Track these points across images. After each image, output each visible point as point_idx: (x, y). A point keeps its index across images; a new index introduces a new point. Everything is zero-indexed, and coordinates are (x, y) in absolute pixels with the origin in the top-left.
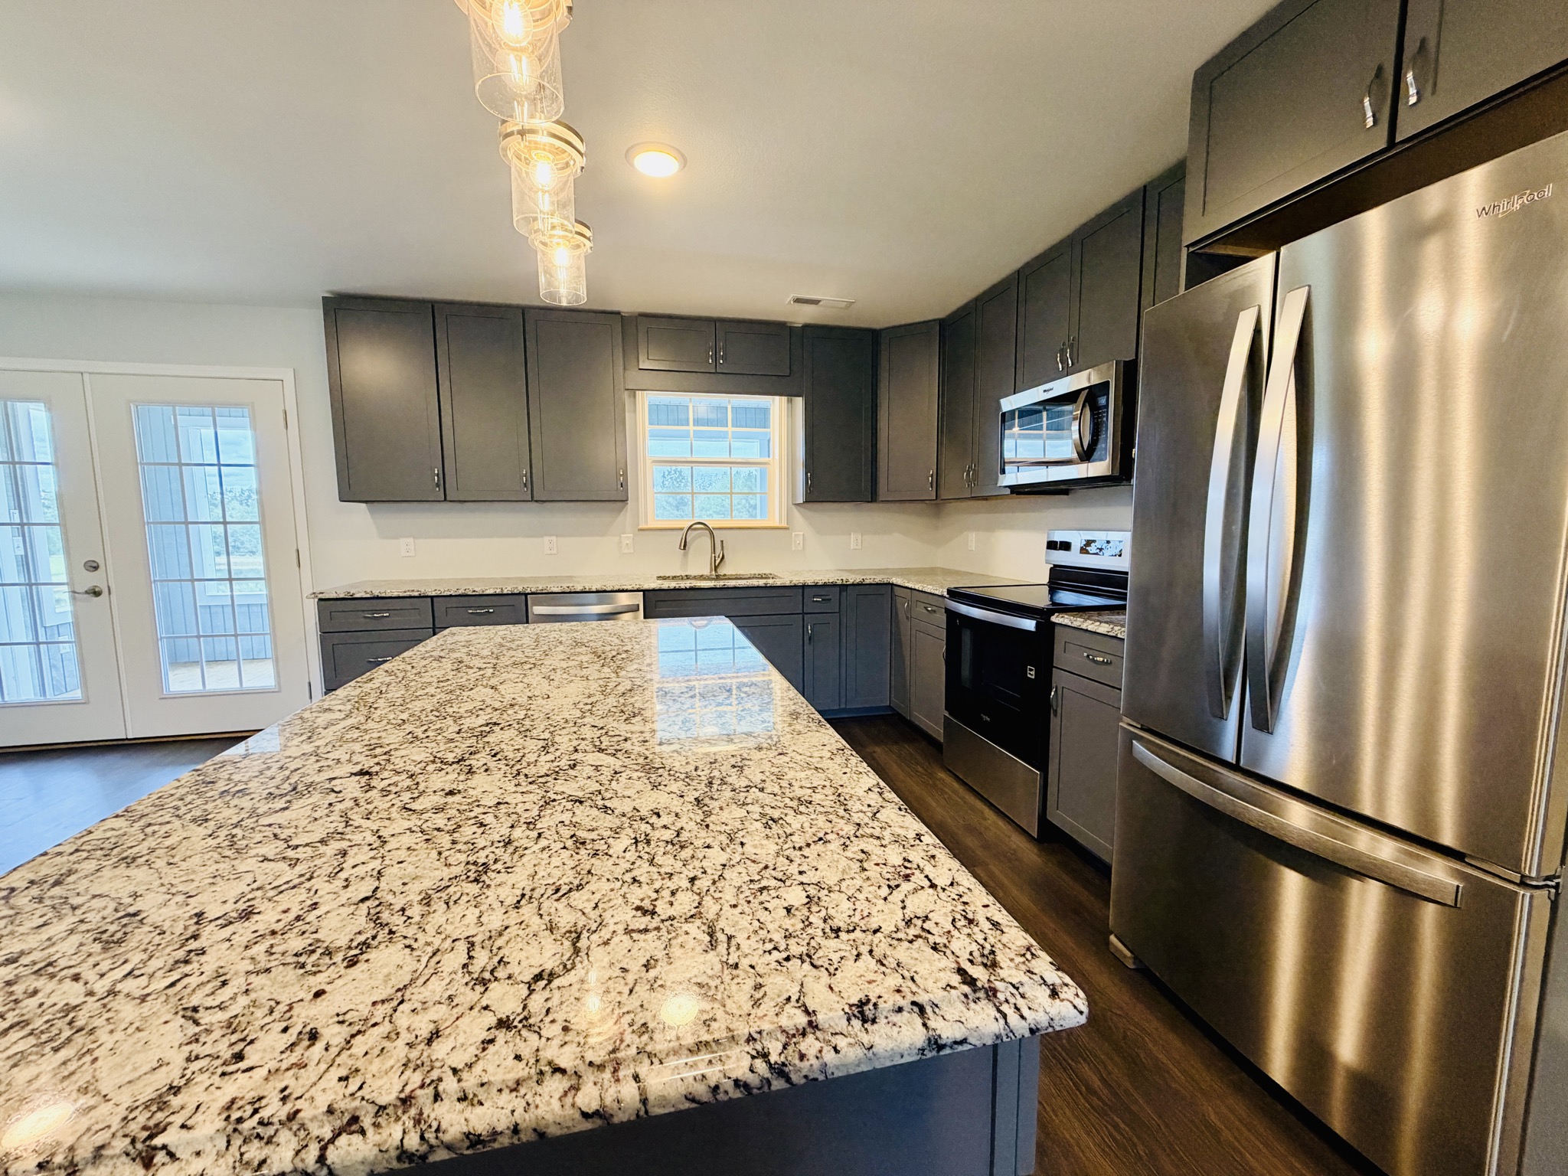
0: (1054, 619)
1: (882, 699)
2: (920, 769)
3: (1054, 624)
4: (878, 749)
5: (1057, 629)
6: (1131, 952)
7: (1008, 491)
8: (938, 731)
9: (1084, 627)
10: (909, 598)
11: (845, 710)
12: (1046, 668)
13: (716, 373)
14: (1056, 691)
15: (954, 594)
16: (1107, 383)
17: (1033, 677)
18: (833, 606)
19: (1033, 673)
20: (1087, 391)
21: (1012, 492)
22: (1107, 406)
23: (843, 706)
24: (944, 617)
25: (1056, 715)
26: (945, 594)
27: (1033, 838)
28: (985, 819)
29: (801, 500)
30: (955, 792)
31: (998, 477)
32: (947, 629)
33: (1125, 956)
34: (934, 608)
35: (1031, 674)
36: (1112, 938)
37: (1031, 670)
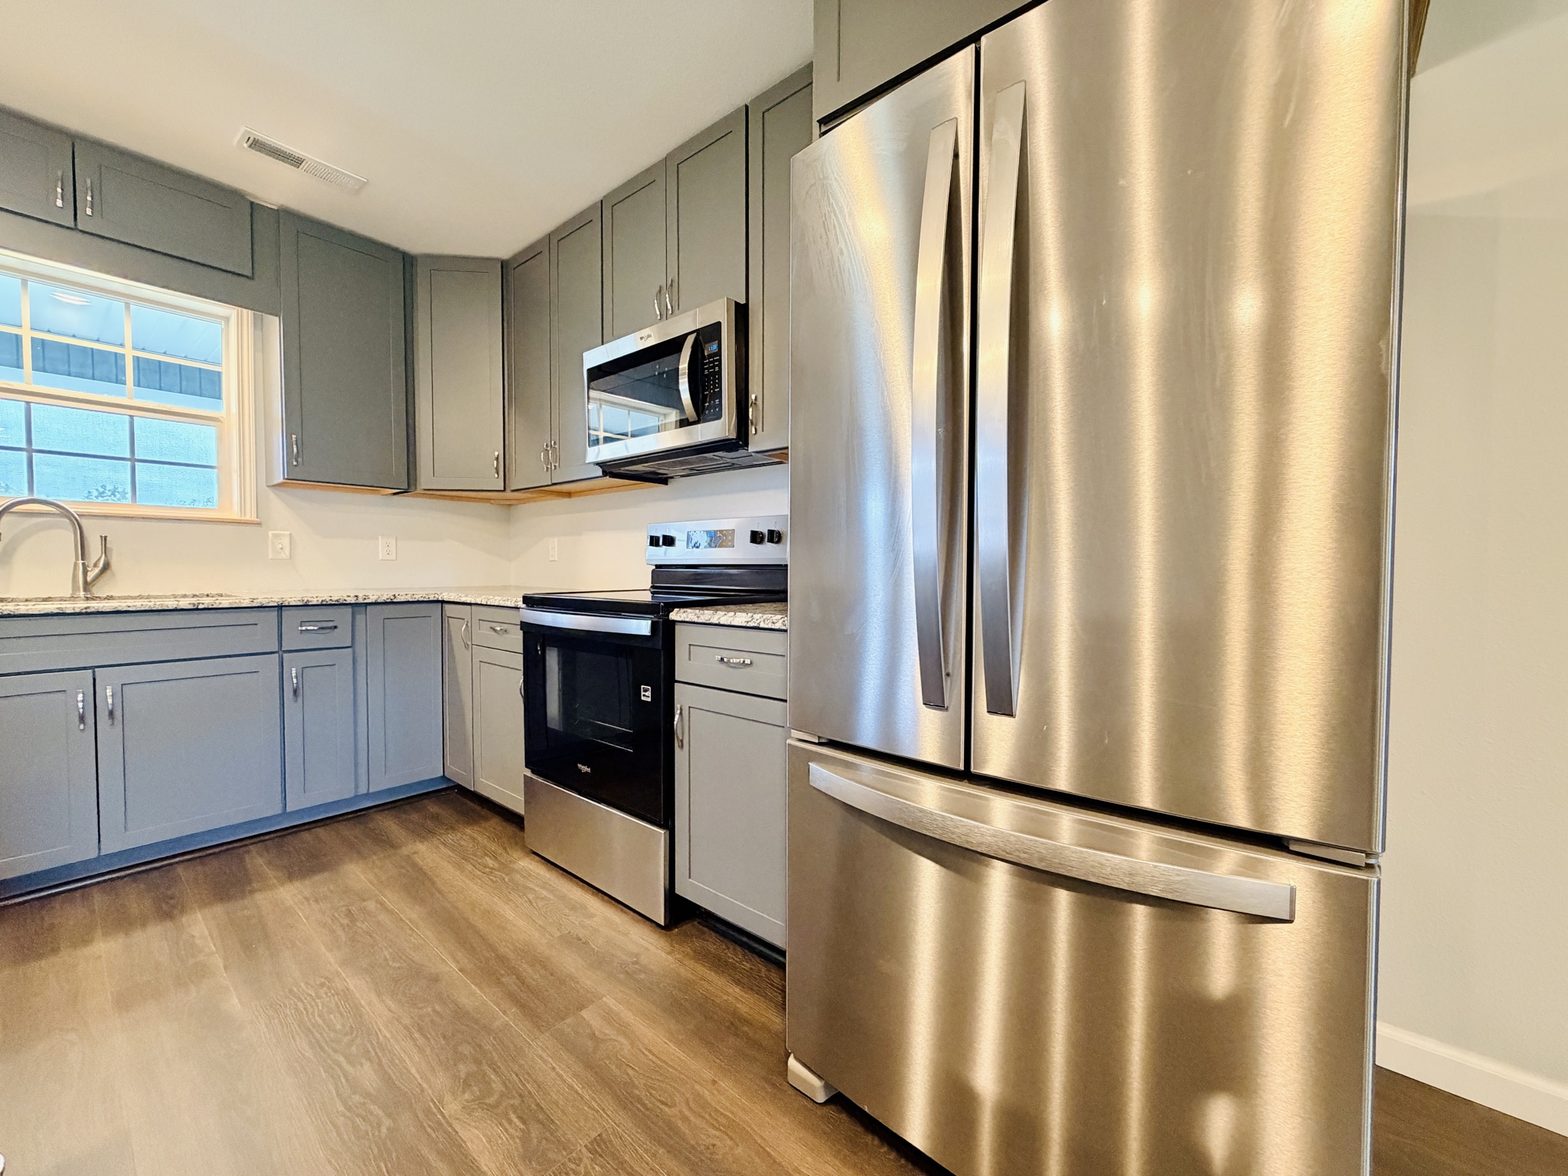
0: (675, 615)
1: (428, 769)
2: (490, 862)
3: (674, 622)
4: (421, 847)
5: (678, 628)
6: (819, 1077)
7: (599, 472)
8: (514, 799)
9: (715, 620)
10: (467, 618)
11: (368, 795)
12: (666, 683)
13: (75, 229)
14: (681, 713)
15: (531, 601)
16: (719, 324)
17: (649, 700)
18: (342, 637)
19: (649, 693)
20: (694, 335)
21: (605, 474)
22: (719, 353)
23: (363, 790)
24: (520, 635)
25: (682, 747)
26: (521, 604)
27: (658, 925)
28: (591, 916)
29: (279, 478)
30: (545, 885)
31: (585, 451)
32: (524, 654)
33: (812, 1086)
34: (505, 627)
35: (646, 696)
36: (792, 1062)
37: (646, 691)
